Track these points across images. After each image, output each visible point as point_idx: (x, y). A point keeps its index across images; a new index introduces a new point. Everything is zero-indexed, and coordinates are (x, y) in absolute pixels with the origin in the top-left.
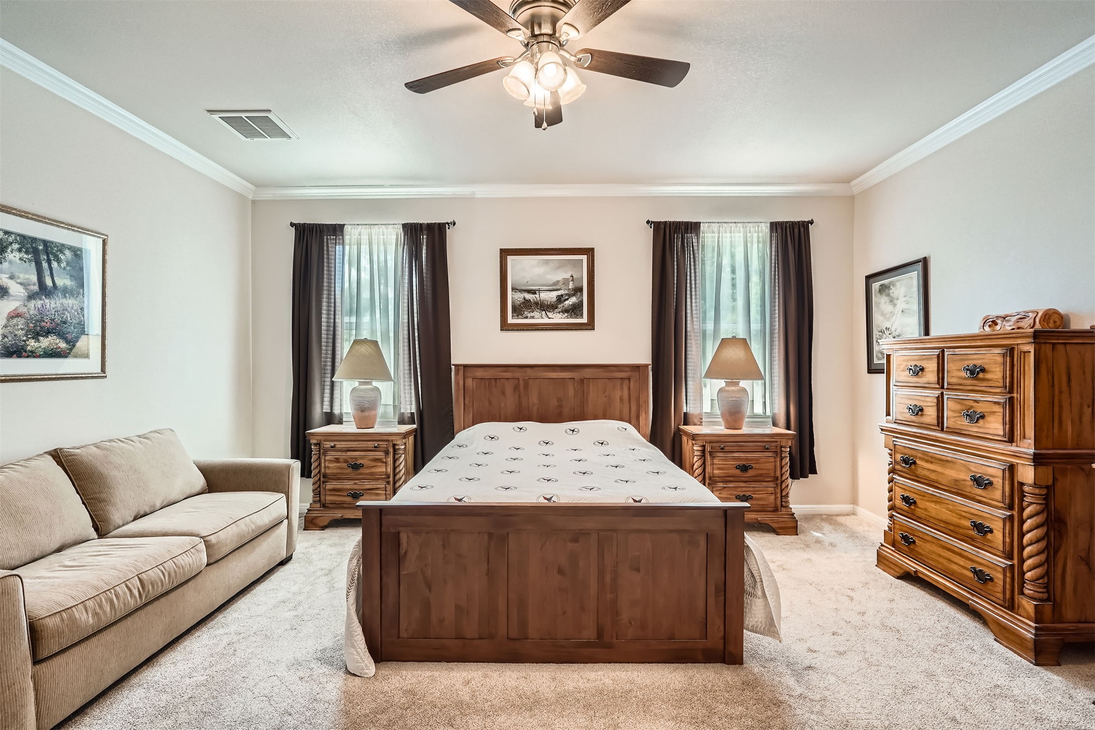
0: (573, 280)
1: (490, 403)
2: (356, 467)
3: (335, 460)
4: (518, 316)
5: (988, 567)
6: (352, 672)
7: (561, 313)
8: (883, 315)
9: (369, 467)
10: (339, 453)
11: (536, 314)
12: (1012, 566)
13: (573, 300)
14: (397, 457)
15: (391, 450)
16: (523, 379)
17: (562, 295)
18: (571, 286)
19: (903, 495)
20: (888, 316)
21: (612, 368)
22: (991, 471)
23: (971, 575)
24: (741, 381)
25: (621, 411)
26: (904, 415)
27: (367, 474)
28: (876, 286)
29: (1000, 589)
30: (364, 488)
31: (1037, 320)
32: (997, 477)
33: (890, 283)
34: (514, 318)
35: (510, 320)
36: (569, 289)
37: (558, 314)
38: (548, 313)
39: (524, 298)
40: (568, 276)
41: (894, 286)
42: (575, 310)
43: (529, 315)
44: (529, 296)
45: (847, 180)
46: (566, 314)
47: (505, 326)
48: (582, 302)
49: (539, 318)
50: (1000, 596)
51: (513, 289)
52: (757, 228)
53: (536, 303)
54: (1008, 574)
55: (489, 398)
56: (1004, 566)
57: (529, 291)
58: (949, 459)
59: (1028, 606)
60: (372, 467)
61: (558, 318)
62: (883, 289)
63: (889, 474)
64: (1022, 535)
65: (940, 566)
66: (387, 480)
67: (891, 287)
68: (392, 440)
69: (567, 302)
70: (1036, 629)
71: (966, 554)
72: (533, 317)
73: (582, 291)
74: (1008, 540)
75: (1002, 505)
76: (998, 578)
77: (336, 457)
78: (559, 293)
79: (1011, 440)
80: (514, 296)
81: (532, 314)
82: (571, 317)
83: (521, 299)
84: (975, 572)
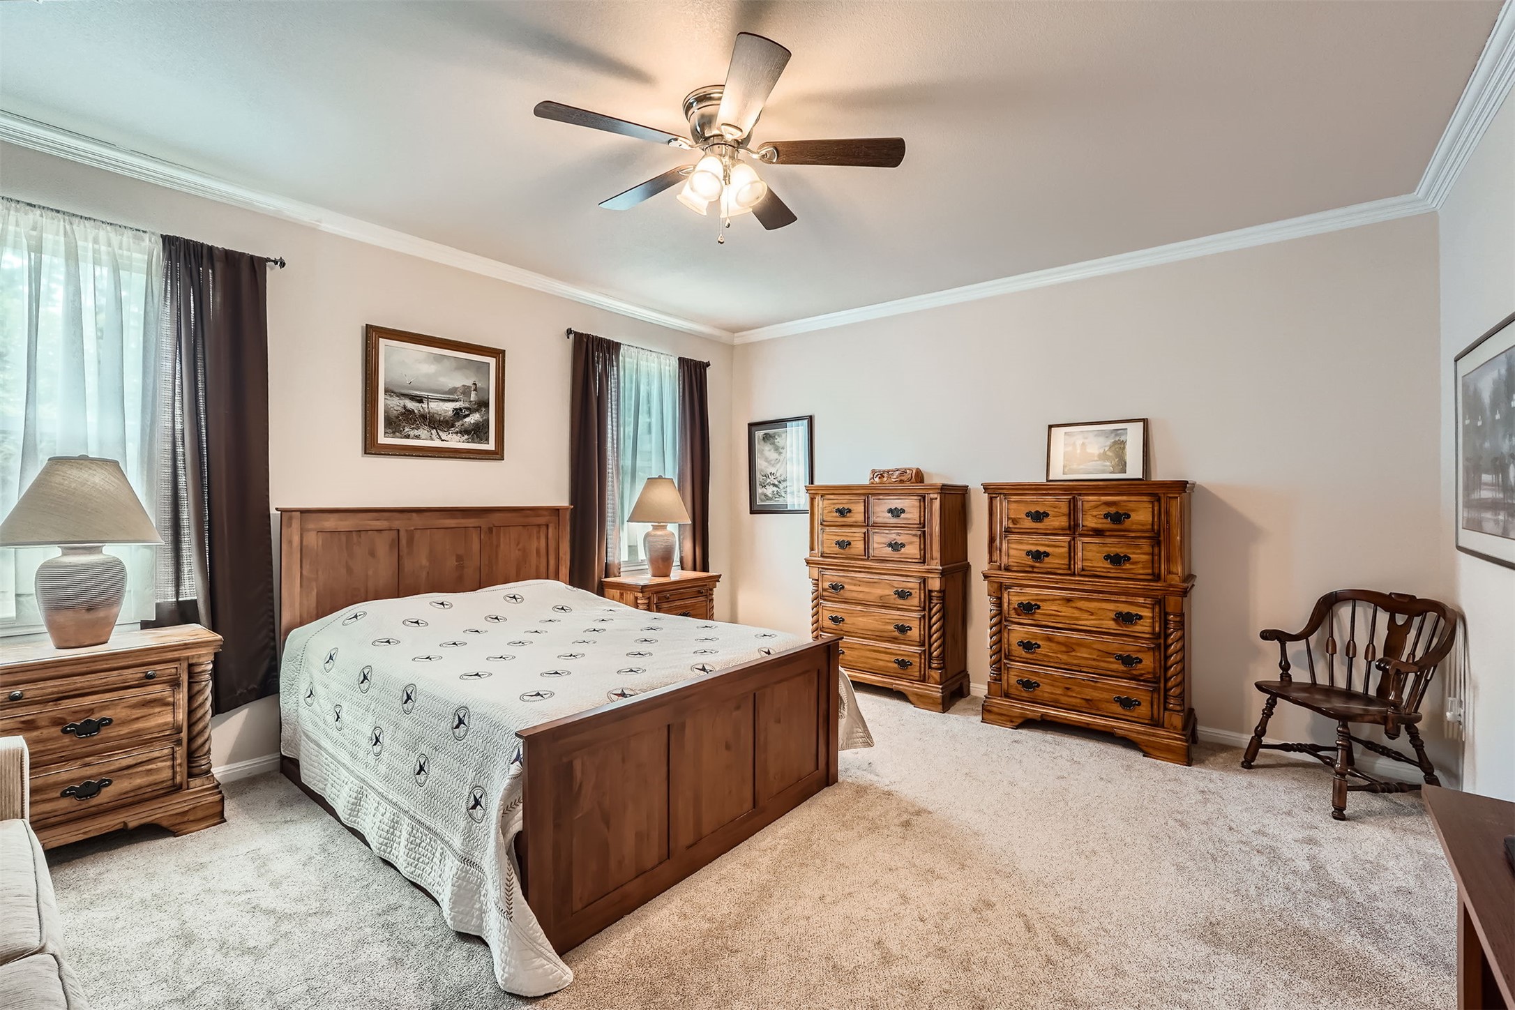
0: (475, 390)
1: (349, 570)
2: (89, 728)
3: (21, 726)
4: (394, 433)
5: (908, 656)
6: (542, 994)
7: (459, 434)
8: (767, 460)
9: (124, 723)
10: (36, 709)
11: (423, 432)
12: (925, 650)
13: (475, 418)
14: (196, 688)
15: (184, 678)
16: (407, 530)
17: (461, 409)
18: (473, 396)
19: (831, 616)
20: (773, 462)
21: (528, 512)
22: (910, 585)
23: (896, 665)
24: (669, 524)
25: (538, 567)
26: (831, 549)
27: (122, 737)
28: (759, 434)
29: (917, 669)
30: (112, 768)
31: (913, 475)
32: (915, 589)
33: (775, 433)
34: (387, 435)
35: (382, 439)
36: (470, 402)
37: (454, 435)
38: (441, 433)
39: (405, 407)
40: (469, 383)
41: (779, 436)
42: (478, 432)
43: (412, 433)
44: (411, 405)
45: (735, 330)
46: (466, 437)
47: (371, 447)
48: (487, 421)
49: (426, 438)
50: (917, 674)
51: (386, 391)
52: (668, 361)
53: (423, 417)
54: (923, 657)
55: (347, 562)
56: (920, 652)
57: (413, 398)
58: (876, 581)
59: (936, 675)
60: (138, 719)
61: (454, 441)
62: (767, 438)
63: (813, 602)
64: (930, 627)
65: (867, 666)
66: (176, 737)
67: (776, 437)
68: (188, 658)
69: (467, 420)
70: (942, 689)
71: (890, 651)
72: (418, 437)
73: (488, 406)
74: (922, 633)
75: (919, 608)
76: (916, 662)
77: (22, 719)
78: (457, 405)
79: (924, 562)
80: (388, 402)
81: (416, 432)
82: (473, 441)
83: (399, 408)
84: (898, 662)
